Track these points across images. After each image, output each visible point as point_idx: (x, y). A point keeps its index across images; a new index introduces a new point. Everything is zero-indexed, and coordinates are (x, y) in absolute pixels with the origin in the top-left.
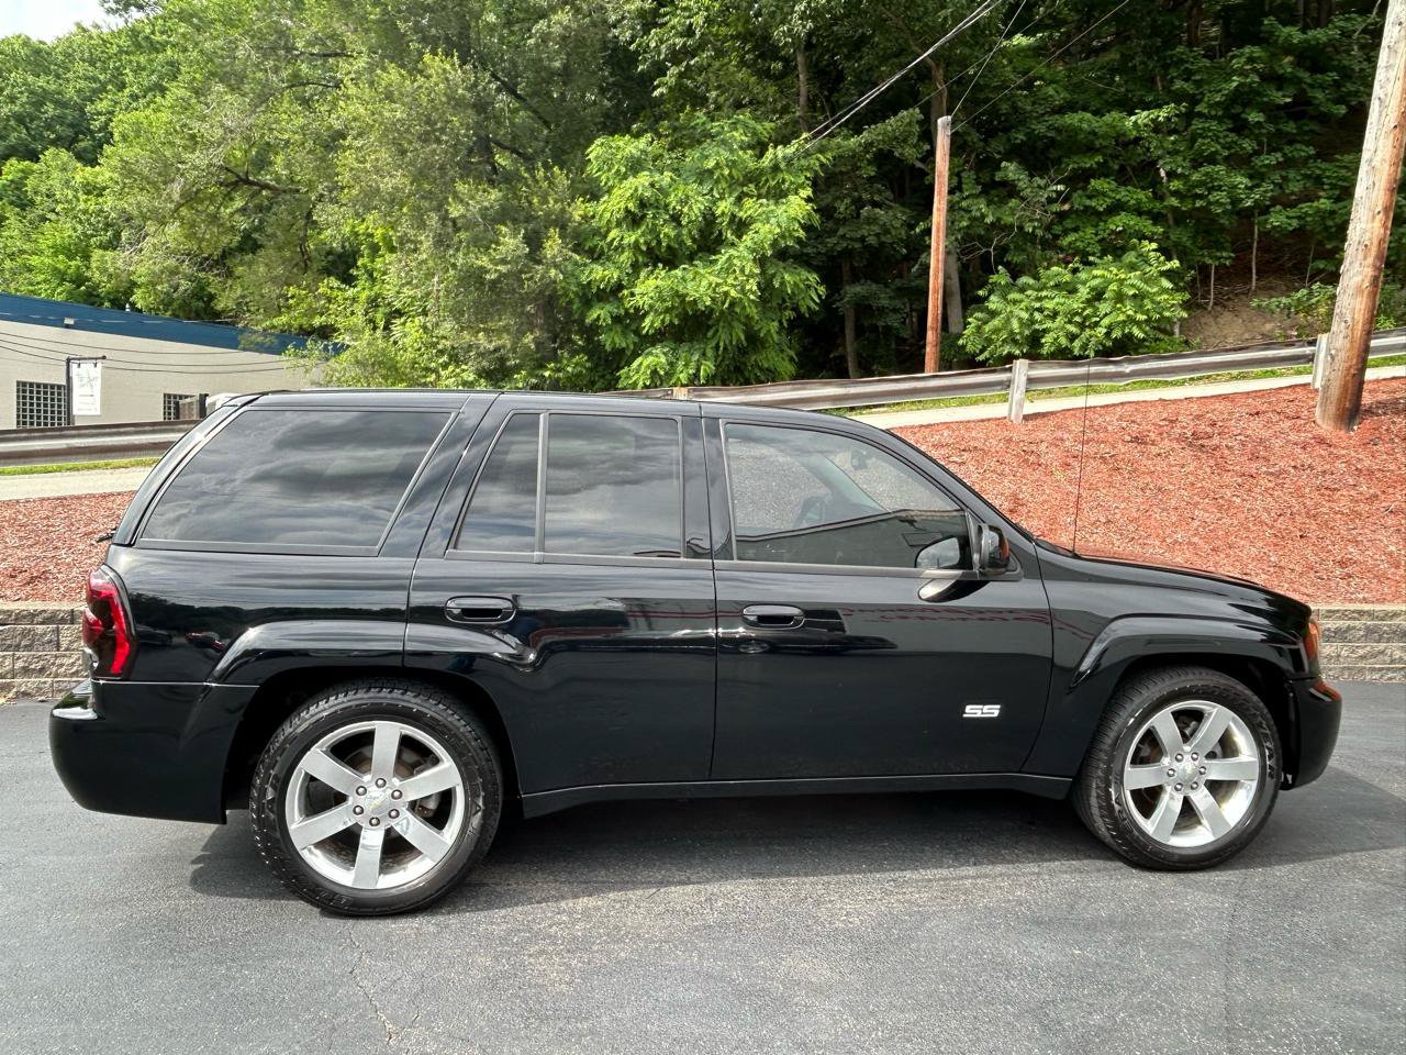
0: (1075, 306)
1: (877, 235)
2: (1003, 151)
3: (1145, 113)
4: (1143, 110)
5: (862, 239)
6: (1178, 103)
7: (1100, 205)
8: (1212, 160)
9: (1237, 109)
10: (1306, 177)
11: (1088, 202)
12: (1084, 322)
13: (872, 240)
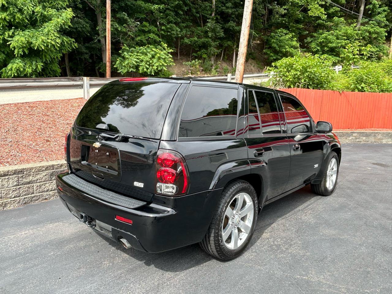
0: (148, 59)
1: (81, 28)
2: (118, 8)
3: (157, 6)
4: (156, 4)
5: (76, 29)
6: (165, 5)
7: (146, 29)
8: (171, 22)
9: (176, 9)
10: (190, 31)
11: (143, 28)
12: (150, 64)
13: (80, 29)
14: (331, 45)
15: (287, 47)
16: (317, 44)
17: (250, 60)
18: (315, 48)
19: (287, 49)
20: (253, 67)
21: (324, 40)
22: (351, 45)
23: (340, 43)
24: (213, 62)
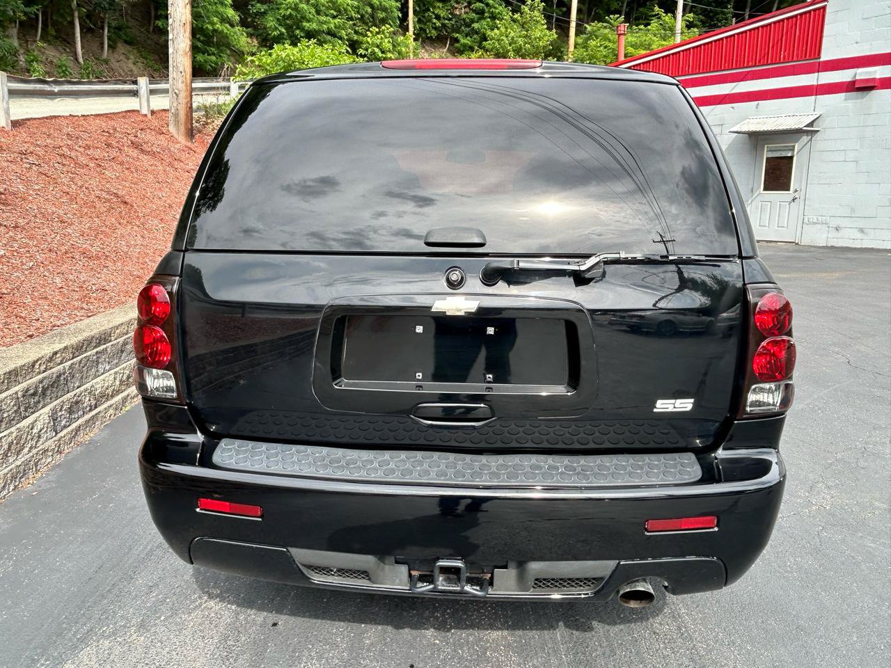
14: (308, 25)
15: (215, 19)
16: (278, 19)
17: (120, 45)
18: (276, 29)
19: (216, 24)
20: (134, 64)
21: (294, 13)
22: (377, 30)
23: (325, 22)
24: (17, 41)
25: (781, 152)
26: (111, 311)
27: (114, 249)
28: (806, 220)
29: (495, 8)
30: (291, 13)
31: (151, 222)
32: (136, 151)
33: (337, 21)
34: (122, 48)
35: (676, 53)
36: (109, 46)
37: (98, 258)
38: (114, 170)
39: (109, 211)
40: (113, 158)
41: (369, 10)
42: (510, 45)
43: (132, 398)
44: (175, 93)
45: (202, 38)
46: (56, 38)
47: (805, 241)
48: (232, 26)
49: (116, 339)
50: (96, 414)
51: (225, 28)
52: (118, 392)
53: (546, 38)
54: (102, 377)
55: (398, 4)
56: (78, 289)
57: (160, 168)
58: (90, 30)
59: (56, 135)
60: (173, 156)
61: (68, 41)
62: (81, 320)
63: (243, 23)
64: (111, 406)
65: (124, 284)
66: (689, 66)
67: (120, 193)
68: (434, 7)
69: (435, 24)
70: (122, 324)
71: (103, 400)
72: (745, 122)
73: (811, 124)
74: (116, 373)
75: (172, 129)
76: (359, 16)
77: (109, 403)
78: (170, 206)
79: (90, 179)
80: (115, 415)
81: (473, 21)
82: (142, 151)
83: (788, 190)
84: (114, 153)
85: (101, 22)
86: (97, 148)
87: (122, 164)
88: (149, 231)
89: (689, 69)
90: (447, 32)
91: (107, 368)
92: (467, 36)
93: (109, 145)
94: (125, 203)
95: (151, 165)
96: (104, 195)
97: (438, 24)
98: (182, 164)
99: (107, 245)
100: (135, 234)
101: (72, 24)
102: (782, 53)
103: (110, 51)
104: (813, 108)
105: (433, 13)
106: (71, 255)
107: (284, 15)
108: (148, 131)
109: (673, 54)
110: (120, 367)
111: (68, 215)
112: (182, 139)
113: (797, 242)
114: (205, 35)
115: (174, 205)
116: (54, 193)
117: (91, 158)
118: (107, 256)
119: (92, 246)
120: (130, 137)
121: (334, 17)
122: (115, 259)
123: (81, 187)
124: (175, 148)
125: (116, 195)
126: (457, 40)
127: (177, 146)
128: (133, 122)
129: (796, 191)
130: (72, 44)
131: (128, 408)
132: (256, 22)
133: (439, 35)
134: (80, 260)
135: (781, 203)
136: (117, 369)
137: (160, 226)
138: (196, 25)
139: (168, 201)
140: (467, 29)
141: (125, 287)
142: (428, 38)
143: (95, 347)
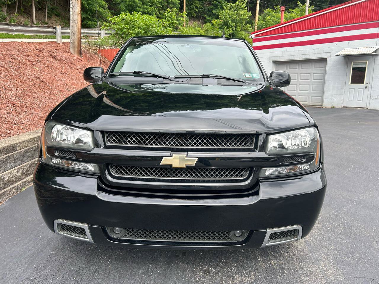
24: (6, 13)
25: (360, 65)
26: (23, 134)
27: (32, 103)
28: (372, 97)
29: (223, 4)
30: (131, 4)
31: (55, 92)
32: (52, 59)
33: (152, 8)
34: (54, 18)
35: (309, 19)
36: (48, 17)
37: (22, 107)
38: (40, 67)
39: (33, 85)
40: (40, 62)
41: (166, 4)
42: (230, 18)
43: (28, 182)
44: (73, 33)
45: (91, 14)
46: (24, 12)
47: (371, 107)
48: (104, 9)
49: (20, 150)
50: (4, 192)
51: (101, 10)
52: (20, 179)
53: (247, 15)
54: (9, 171)
55: (179, 1)
56: (6, 123)
57: (64, 67)
58: (40, 9)
59: (12, 50)
60: (71, 62)
61: (30, 14)
62: (3, 139)
63: (109, 8)
64: (14, 187)
65: (34, 120)
66: (315, 24)
67: (41, 77)
68: (195, 3)
69: (195, 10)
70: (24, 141)
71: (10, 184)
72: (342, 51)
73: (375, 52)
74: (18, 169)
75: (71, 50)
76: (162, 6)
77: (13, 186)
78: (67, 85)
79: (26, 70)
80: (16, 193)
81: (212, 9)
82: (55, 59)
83: (363, 83)
84: (40, 59)
85: (45, 6)
86: (32, 56)
87: (44, 64)
88: (54, 95)
89: (315, 25)
90: (200, 14)
91: (13, 166)
92: (209, 16)
93: (39, 56)
94: (43, 82)
95: (59, 66)
96: (33, 78)
97: (197, 10)
98: (75, 66)
99: (29, 101)
100: (45, 96)
101: (31, 6)
102: (361, 18)
103: (49, 19)
104: (376, 44)
105: (195, 5)
106: (6, 105)
107: (128, 4)
108: (60, 50)
109: (308, 19)
110: (21, 166)
111: (10, 86)
112: (76, 55)
113: (367, 108)
114: (92, 13)
115: (69, 84)
116: (5, 75)
117: (28, 61)
118: (27, 106)
119: (20, 101)
120: (50, 53)
121: (151, 6)
122: (31, 108)
123: (20, 73)
124: (72, 59)
125: (39, 78)
126: (205, 18)
127: (74, 58)
128: (53, 46)
129: (367, 83)
130: (31, 15)
131: (25, 189)
132: (115, 8)
133: (197, 15)
134: (11, 108)
135: (360, 89)
136: (20, 166)
137: (60, 93)
138: (88, 8)
139: (66, 82)
140: (210, 13)
141: (34, 122)
142: (192, 17)
143: (5, 154)
